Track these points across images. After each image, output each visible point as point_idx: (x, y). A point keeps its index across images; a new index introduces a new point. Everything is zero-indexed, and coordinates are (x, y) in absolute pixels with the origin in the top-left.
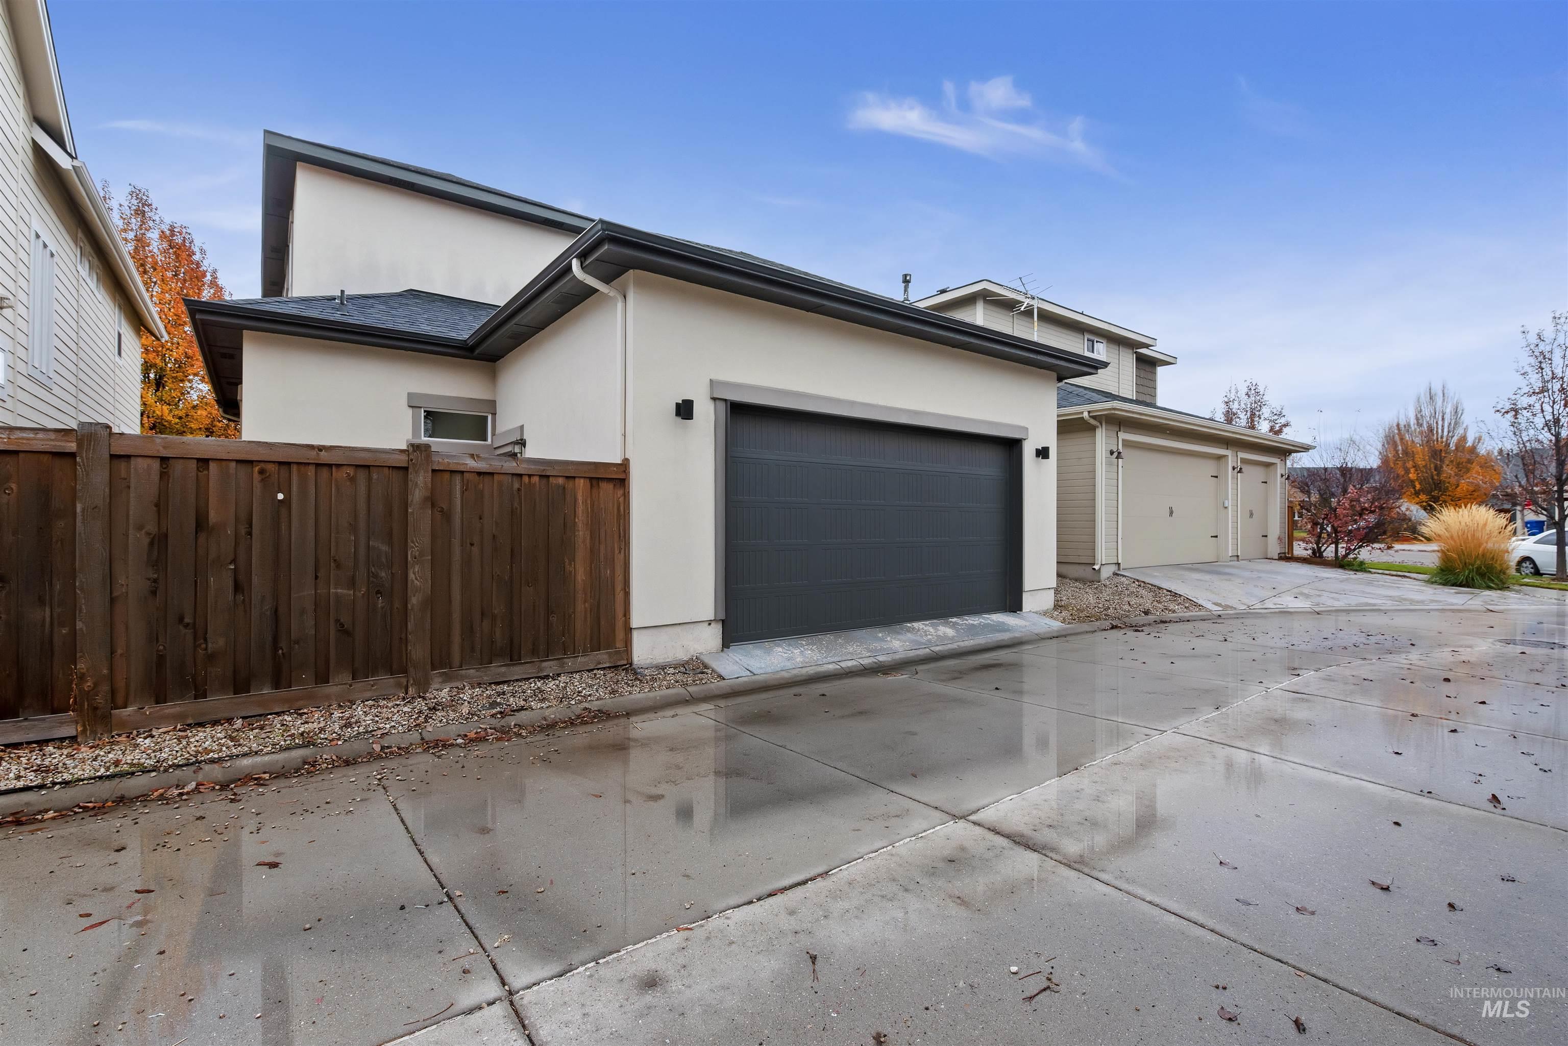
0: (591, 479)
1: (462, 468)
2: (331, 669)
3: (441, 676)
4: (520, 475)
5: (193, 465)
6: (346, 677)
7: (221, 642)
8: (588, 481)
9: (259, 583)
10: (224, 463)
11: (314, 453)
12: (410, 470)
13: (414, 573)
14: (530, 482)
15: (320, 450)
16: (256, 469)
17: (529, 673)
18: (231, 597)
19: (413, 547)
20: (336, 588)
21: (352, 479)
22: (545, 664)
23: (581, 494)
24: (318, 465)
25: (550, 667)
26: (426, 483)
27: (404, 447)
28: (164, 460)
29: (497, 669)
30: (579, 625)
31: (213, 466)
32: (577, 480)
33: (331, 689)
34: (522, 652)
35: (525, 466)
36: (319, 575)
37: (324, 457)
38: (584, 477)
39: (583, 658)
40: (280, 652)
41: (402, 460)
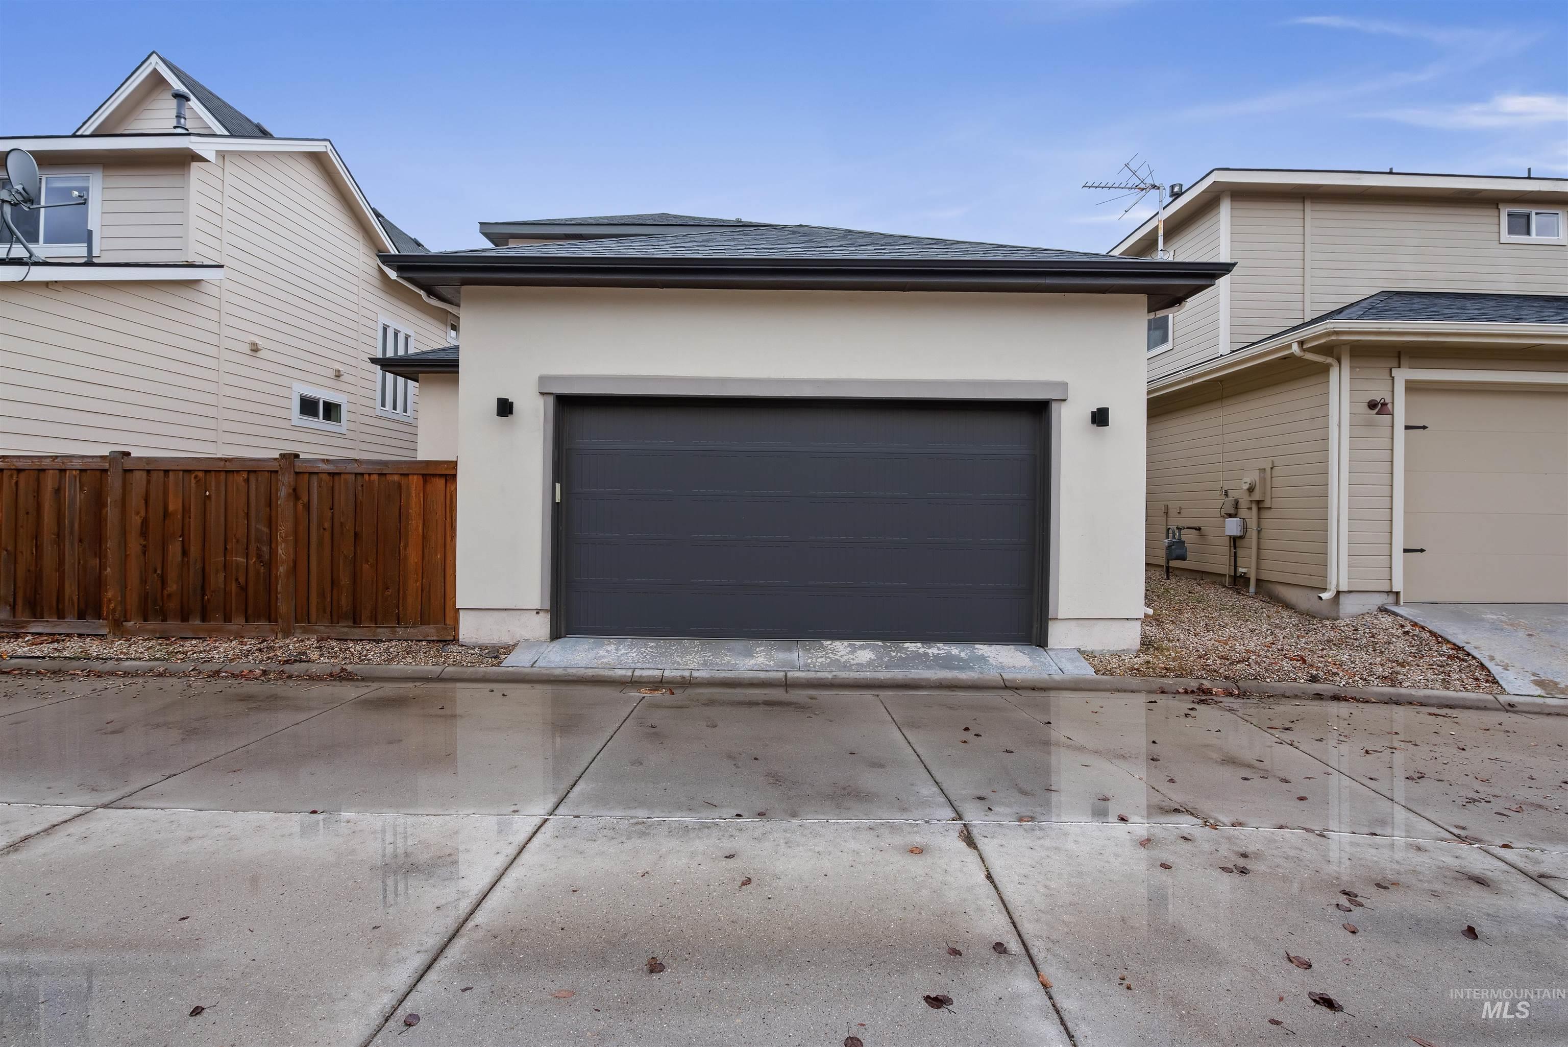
0: (424, 476)
1: (316, 470)
2: (233, 613)
3: (301, 628)
4: (362, 474)
5: (162, 474)
6: (242, 621)
7: (174, 587)
8: (421, 477)
9: (194, 550)
10: (177, 472)
11: (222, 463)
12: (279, 473)
13: (281, 549)
14: (369, 479)
15: (226, 461)
16: (193, 476)
17: (365, 636)
18: (180, 559)
19: (280, 530)
20: (236, 557)
21: (247, 481)
22: (379, 630)
23: (414, 488)
24: (227, 472)
25: (383, 632)
26: (289, 483)
27: (278, 456)
28: (148, 471)
29: (342, 628)
30: (410, 600)
31: (171, 473)
32: (411, 477)
33: (233, 627)
34: (363, 618)
35: (364, 466)
36: (228, 547)
37: (229, 467)
38: (417, 474)
39: (412, 629)
40: (206, 597)
41: (275, 466)
